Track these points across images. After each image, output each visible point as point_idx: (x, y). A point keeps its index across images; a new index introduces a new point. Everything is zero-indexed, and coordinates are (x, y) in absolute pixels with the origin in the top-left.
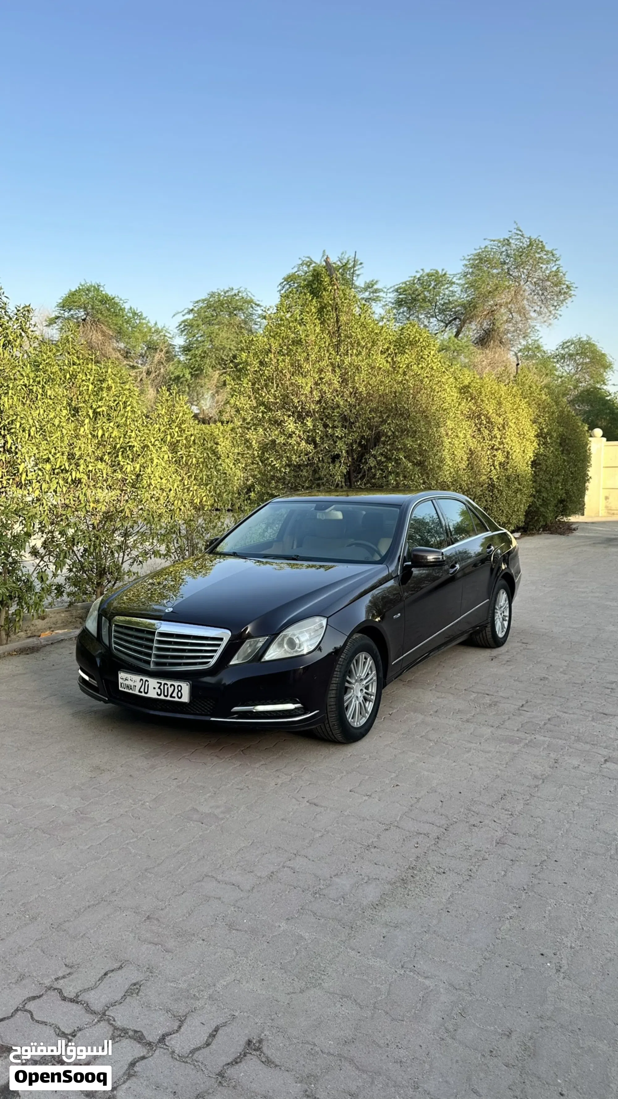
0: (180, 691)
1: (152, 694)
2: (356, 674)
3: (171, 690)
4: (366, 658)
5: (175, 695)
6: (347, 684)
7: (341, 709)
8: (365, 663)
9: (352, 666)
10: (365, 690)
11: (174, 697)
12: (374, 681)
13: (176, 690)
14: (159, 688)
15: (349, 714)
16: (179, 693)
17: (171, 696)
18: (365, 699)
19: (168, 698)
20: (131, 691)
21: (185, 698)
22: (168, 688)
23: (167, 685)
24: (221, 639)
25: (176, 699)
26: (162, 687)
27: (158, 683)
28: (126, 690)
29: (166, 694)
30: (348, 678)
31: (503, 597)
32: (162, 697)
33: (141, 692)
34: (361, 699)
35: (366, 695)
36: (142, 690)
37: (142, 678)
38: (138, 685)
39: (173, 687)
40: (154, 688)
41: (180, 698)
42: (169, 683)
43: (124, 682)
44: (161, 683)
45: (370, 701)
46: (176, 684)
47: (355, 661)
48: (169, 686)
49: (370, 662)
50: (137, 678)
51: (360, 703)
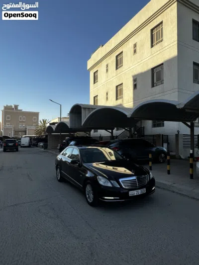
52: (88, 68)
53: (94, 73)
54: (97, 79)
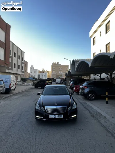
11: (61, 117)
14: (58, 116)
36: (55, 117)
52: (90, 36)
53: (94, 39)
54: (95, 42)
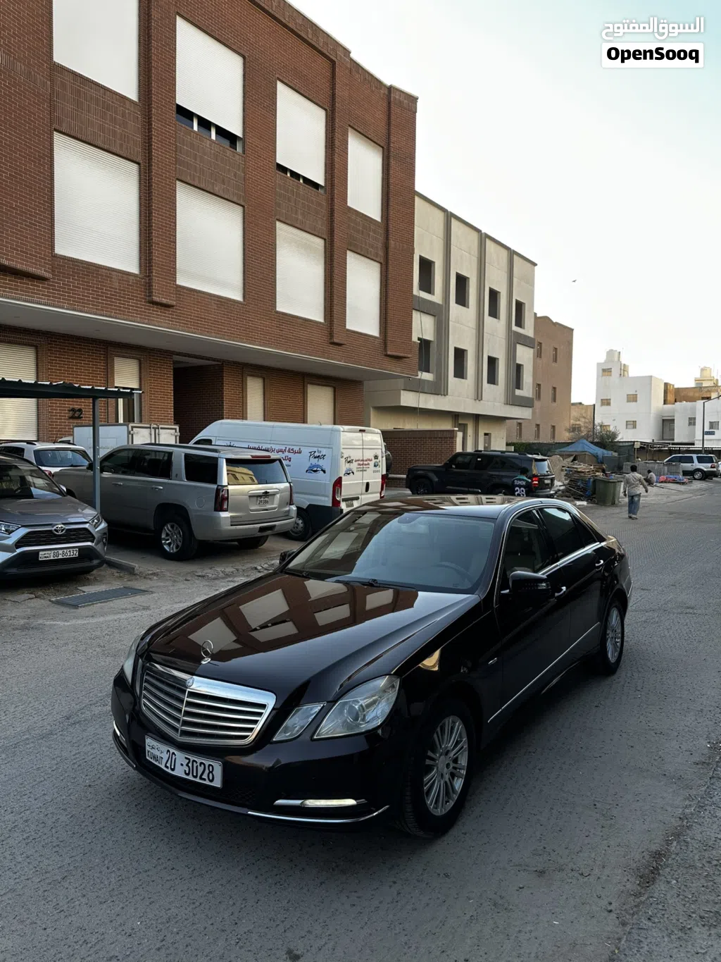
0: (212, 772)
1: (179, 772)
2: (441, 746)
3: (201, 769)
4: (454, 723)
5: (205, 776)
6: (428, 762)
7: (419, 796)
8: (452, 728)
9: (435, 736)
10: (452, 765)
11: (205, 780)
12: (465, 750)
13: (207, 771)
14: (187, 765)
15: (430, 801)
16: (211, 775)
17: (201, 778)
18: (453, 775)
19: (198, 780)
20: (156, 763)
21: (217, 783)
22: (197, 767)
23: (196, 762)
24: (263, 706)
25: (207, 782)
26: (190, 765)
27: (186, 758)
28: (152, 760)
29: (195, 774)
30: (430, 753)
31: (615, 614)
32: (190, 778)
33: (167, 767)
34: (447, 777)
35: (454, 771)
36: (168, 765)
37: (170, 749)
38: (165, 756)
39: (202, 766)
40: (182, 765)
41: (211, 781)
42: (199, 761)
43: (151, 751)
44: (189, 759)
45: (459, 777)
46: (207, 763)
47: (439, 729)
48: (198, 764)
49: (459, 726)
50: (164, 748)
51: (446, 782)
